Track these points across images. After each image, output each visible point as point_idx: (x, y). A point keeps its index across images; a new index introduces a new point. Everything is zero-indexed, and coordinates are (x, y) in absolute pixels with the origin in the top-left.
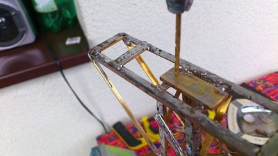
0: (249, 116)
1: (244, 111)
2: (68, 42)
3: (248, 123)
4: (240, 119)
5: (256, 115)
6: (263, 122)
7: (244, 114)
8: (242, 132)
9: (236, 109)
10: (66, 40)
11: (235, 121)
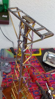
0: (50, 57)
1: (49, 55)
2: (3, 16)
3: (49, 59)
4: (47, 57)
5: (52, 58)
6: (54, 60)
7: (49, 56)
8: (47, 60)
9: (47, 54)
10: (2, 16)
11: (46, 57)
